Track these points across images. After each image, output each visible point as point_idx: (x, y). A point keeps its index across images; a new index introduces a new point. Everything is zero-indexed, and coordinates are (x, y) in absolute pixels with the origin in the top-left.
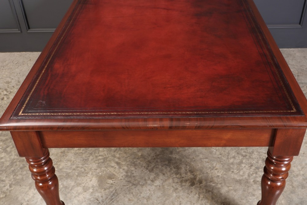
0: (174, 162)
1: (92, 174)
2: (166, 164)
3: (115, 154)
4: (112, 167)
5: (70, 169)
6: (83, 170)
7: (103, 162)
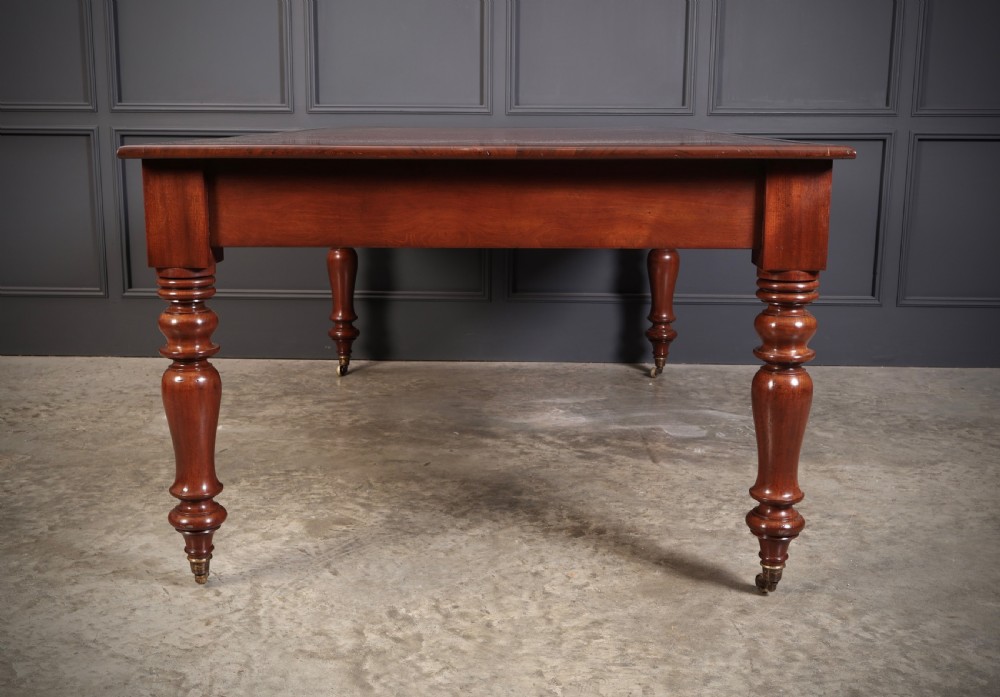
4: (348, 509)
6: (264, 512)
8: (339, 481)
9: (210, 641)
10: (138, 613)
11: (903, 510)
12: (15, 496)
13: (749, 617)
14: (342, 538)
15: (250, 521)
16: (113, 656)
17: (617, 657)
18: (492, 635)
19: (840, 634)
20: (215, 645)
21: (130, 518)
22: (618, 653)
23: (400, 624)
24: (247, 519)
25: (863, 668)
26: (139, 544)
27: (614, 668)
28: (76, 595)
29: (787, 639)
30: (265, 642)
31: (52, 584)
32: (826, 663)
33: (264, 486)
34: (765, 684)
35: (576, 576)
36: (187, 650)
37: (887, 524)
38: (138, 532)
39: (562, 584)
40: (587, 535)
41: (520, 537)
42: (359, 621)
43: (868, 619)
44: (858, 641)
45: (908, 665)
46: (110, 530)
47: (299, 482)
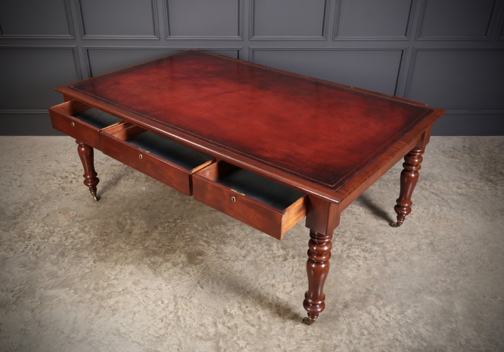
0: (265, 240)
1: (180, 251)
2: (257, 242)
3: (203, 233)
4: (201, 245)
5: (157, 246)
6: (170, 248)
7: (190, 241)
8: (195, 226)
9: (165, 331)
10: (137, 315)
11: (400, 239)
12: (76, 240)
13: (348, 310)
14: (202, 265)
15: (166, 255)
16: (133, 342)
17: (304, 336)
18: (261, 324)
19: (378, 319)
20: (167, 334)
21: (121, 254)
22: (304, 333)
23: (229, 317)
24: (165, 253)
25: (386, 338)
26: (129, 272)
27: (304, 342)
28: (112, 305)
29: (361, 323)
30: (184, 331)
31: (103, 298)
32: (374, 336)
33: (168, 230)
34: (354, 349)
35: (287, 287)
36: (157, 337)
37: (394, 249)
38: (126, 263)
39: (282, 292)
40: (289, 260)
41: (265, 262)
42: (215, 317)
43: (388, 309)
44: (384, 322)
45: (401, 336)
46: (116, 262)
47: (180, 227)
